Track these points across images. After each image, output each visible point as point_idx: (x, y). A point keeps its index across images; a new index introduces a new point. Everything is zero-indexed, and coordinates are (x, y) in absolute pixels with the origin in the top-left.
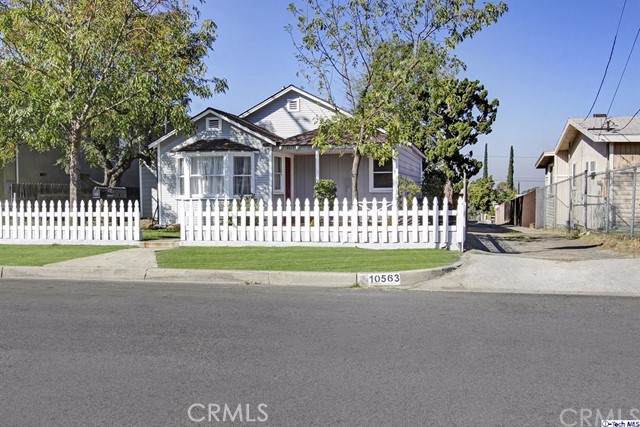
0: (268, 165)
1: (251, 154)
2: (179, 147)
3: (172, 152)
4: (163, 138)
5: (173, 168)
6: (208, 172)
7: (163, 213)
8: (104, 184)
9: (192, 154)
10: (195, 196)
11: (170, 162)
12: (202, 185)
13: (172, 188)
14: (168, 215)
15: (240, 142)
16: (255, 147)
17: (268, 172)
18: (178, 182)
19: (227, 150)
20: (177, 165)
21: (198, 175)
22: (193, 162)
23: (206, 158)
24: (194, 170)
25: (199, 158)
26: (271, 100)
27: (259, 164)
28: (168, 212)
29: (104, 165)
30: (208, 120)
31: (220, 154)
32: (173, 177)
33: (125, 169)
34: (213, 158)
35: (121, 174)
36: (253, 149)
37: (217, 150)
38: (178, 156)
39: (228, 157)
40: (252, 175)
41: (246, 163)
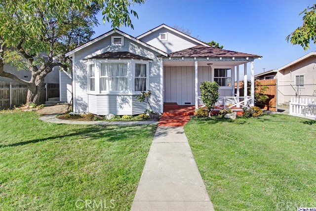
0: (159, 70)
1: (147, 63)
2: (89, 56)
3: (84, 60)
4: (77, 50)
5: (84, 71)
6: (114, 74)
7: (76, 103)
8: (31, 81)
9: (101, 61)
10: (103, 92)
11: (82, 67)
12: (109, 84)
13: (83, 85)
14: (80, 105)
15: (137, 54)
16: (149, 57)
17: (159, 75)
18: (89, 81)
19: (130, 58)
20: (88, 69)
21: (106, 76)
22: (102, 67)
23: (112, 64)
24: (103, 73)
25: (107, 64)
26: (150, 32)
27: (152, 69)
28: (80, 102)
29: (31, 69)
30: (113, 38)
31: (124, 61)
32: (85, 77)
33: (47, 72)
34: (118, 64)
35: (44, 76)
36: (148, 59)
37: (122, 58)
38: (89, 63)
39: (130, 64)
40: (148, 77)
41: (142, 68)
